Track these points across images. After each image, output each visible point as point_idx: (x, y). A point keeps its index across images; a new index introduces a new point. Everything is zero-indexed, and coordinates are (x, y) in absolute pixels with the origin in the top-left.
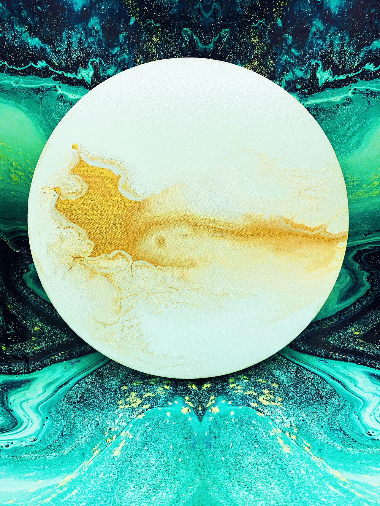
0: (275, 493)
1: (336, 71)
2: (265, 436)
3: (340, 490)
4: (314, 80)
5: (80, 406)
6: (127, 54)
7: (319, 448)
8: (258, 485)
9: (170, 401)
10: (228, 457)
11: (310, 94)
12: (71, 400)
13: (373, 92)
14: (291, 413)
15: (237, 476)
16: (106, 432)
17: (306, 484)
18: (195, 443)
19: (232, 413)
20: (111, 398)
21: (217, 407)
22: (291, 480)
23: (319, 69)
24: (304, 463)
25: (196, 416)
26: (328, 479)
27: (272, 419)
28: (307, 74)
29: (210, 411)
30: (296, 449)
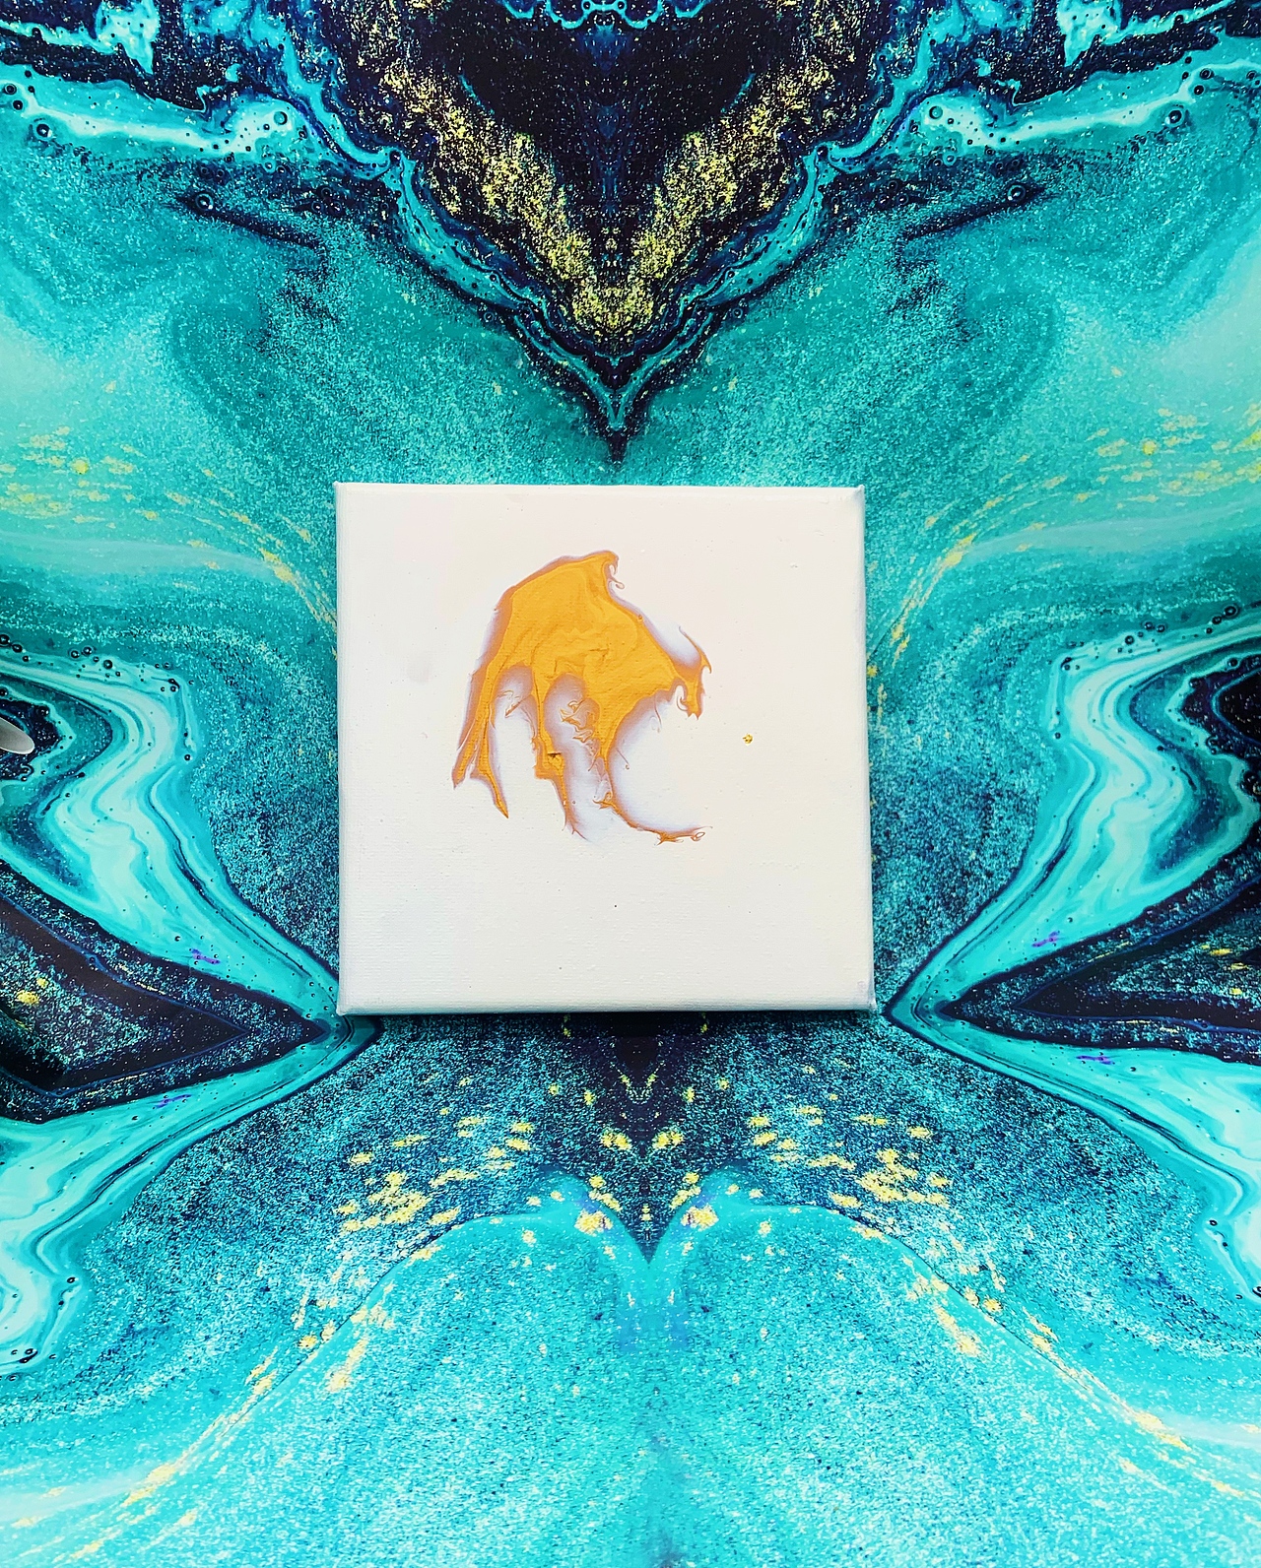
30: (1003, 1342)
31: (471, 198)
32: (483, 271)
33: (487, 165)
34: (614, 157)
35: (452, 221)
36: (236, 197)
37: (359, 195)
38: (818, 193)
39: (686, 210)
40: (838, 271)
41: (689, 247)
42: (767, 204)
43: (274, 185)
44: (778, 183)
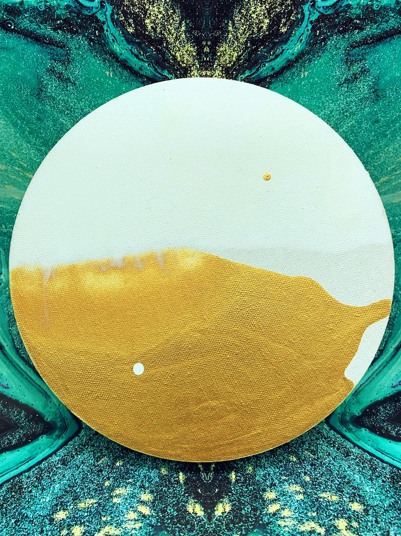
31: (139, 26)
32: (145, 61)
33: (148, 9)
34: (210, 6)
35: (130, 37)
36: (25, 23)
37: (85, 22)
38: (309, 24)
39: (244, 33)
40: (316, 64)
41: (244, 51)
42: (284, 30)
43: (43, 17)
44: (290, 19)
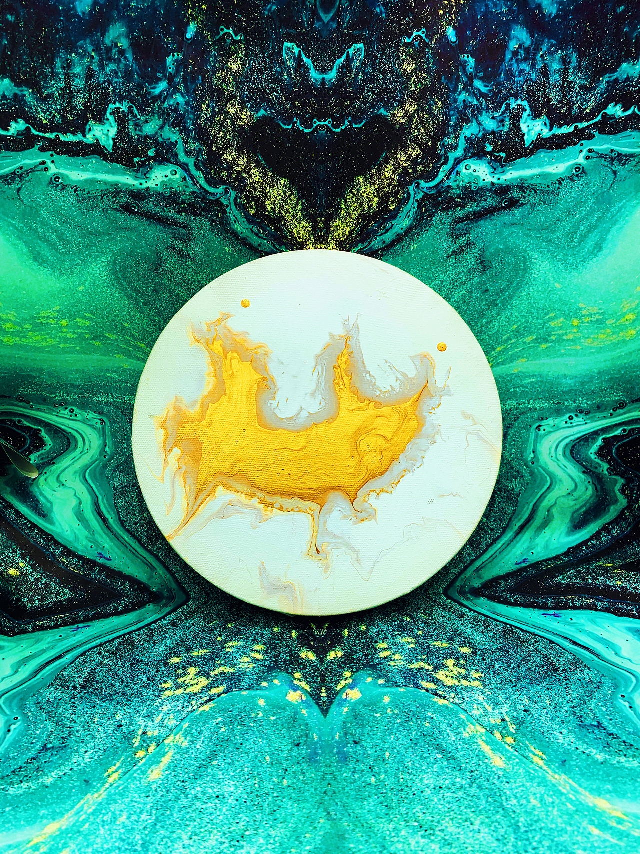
0: (482, 840)
1: (555, 119)
2: (454, 739)
3: (612, 835)
4: (516, 135)
5: (85, 694)
6: (182, 94)
7: (561, 759)
8: (447, 825)
9: (266, 680)
10: (383, 777)
11: (510, 161)
12: (68, 684)
13: (621, 154)
14: (501, 699)
15: (403, 810)
16: (135, 740)
17: (543, 825)
18: (316, 754)
19: (387, 700)
20: (148, 679)
21: (356, 690)
22: (513, 816)
23: (525, 114)
24: (535, 785)
25: (316, 707)
26: (586, 816)
27: (465, 708)
28: (503, 125)
29: (344, 697)
30: (517, 760)
31: (260, 207)
32: (265, 239)
33: (268, 192)
34: (324, 187)
35: (251, 217)
36: (149, 207)
37: (209, 207)
39: (356, 210)
40: (425, 238)
43: (168, 201)
